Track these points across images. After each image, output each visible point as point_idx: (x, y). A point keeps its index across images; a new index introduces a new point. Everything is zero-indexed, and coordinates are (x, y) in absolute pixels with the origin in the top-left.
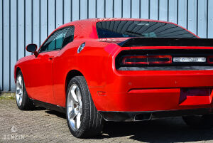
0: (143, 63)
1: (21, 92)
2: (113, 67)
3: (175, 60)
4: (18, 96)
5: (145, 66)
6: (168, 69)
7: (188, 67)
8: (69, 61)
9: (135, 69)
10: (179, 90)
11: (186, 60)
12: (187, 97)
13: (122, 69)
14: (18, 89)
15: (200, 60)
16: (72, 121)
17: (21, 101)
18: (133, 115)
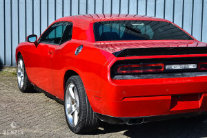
0: (137, 71)
1: (22, 75)
2: (109, 77)
3: (167, 67)
4: (19, 79)
5: (139, 74)
6: (160, 76)
7: (180, 74)
8: (67, 60)
9: (129, 77)
10: (170, 98)
11: (178, 67)
12: (178, 102)
13: (117, 77)
14: (19, 71)
15: (191, 66)
16: (70, 116)
17: (22, 84)
18: (126, 120)
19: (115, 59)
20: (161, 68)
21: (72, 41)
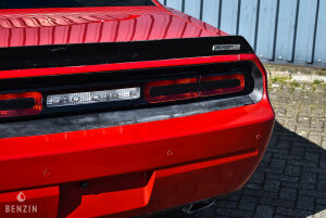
7: (89, 119)
12: (84, 197)
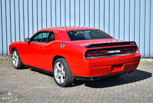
3: (108, 52)
4: (14, 62)
6: (106, 57)
7: (114, 55)
8: (56, 51)
9: (93, 58)
10: (111, 66)
12: (114, 68)
14: (14, 58)
15: (118, 51)
18: (92, 78)
19: (86, 49)
20: (105, 52)
21: (56, 41)
